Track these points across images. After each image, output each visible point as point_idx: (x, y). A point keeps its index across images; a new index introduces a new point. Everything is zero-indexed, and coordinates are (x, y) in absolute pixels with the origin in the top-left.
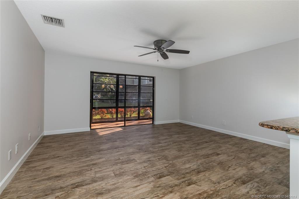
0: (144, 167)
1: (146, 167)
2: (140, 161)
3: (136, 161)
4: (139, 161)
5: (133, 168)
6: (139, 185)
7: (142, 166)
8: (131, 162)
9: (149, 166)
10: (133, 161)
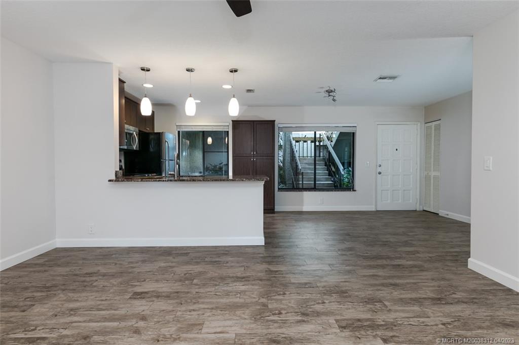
0: (324, 303)
1: (320, 301)
2: (328, 318)
3: (337, 321)
4: (330, 321)
5: (346, 307)
6: (341, 282)
7: (327, 305)
8: (350, 322)
9: (313, 303)
10: (344, 324)
